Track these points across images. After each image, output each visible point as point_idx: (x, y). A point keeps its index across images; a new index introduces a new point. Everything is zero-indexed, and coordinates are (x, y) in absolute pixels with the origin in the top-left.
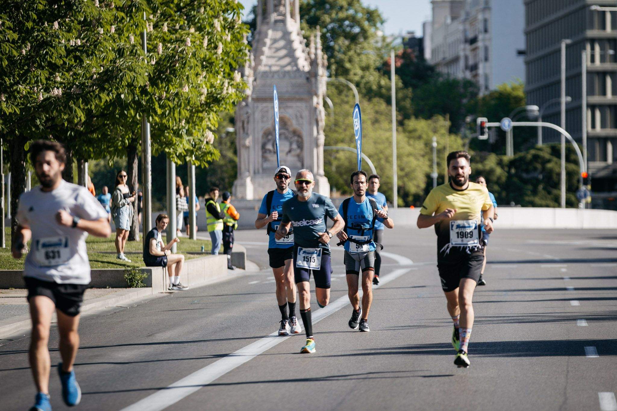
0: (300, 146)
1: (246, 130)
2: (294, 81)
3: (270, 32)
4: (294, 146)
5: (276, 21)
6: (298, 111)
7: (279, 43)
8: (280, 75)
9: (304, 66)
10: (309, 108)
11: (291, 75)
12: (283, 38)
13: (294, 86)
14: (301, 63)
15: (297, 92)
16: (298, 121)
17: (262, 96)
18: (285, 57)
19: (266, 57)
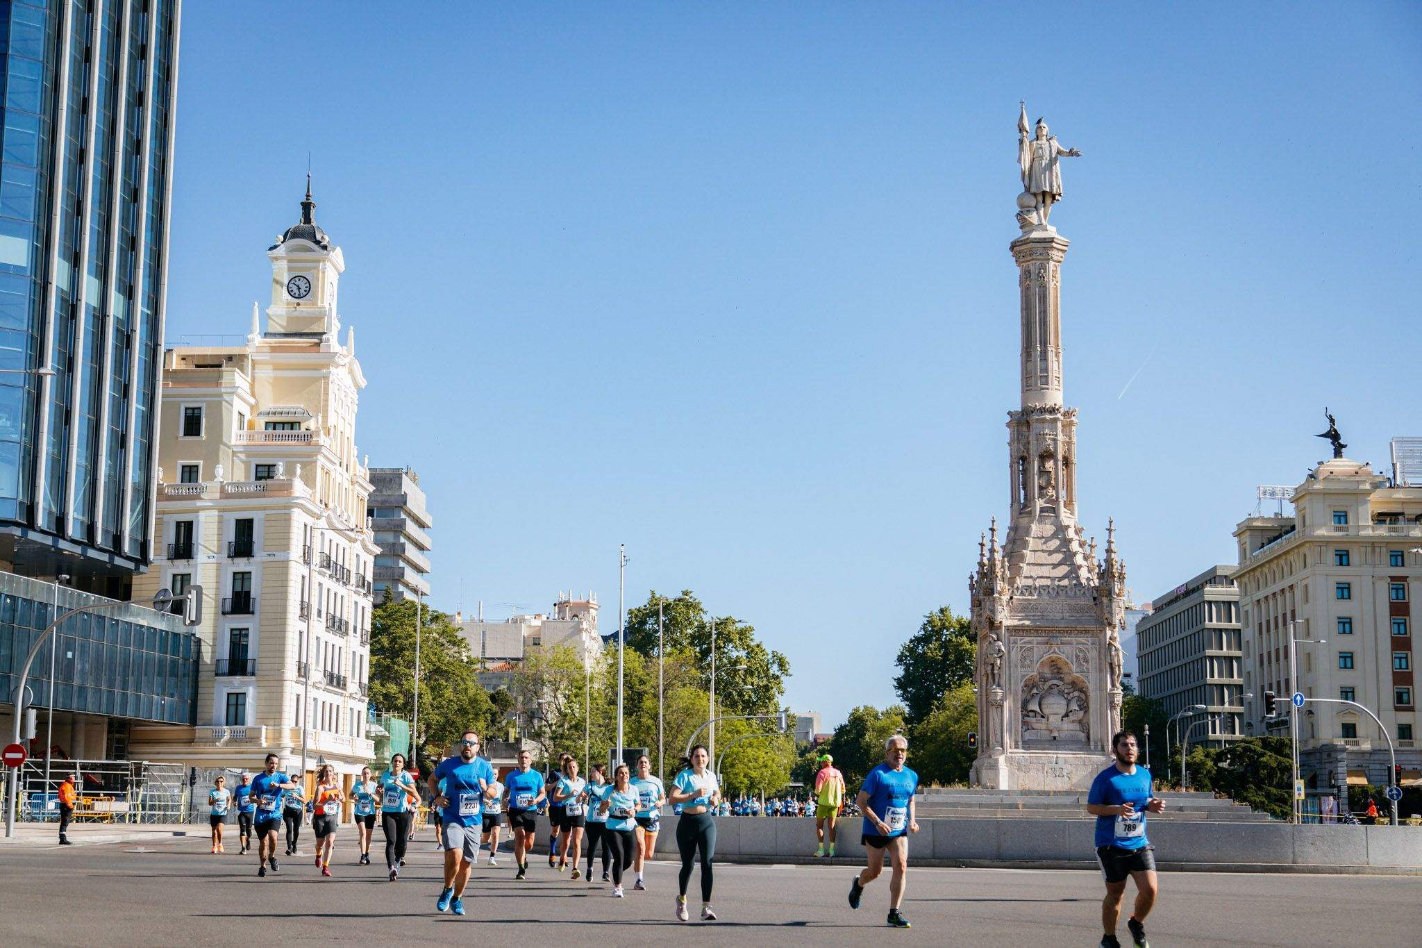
0: (1084, 707)
1: (997, 677)
2: (1073, 602)
3: (1034, 526)
4: (1074, 706)
5: (1042, 510)
6: (1080, 650)
7: (1049, 543)
8: (1051, 591)
9: (1088, 579)
10: (1097, 646)
11: (1069, 592)
12: (1054, 536)
13: (1073, 609)
14: (1084, 573)
15: (1078, 621)
16: (1080, 665)
17: (1023, 625)
18: (1060, 564)
19: (1028, 564)
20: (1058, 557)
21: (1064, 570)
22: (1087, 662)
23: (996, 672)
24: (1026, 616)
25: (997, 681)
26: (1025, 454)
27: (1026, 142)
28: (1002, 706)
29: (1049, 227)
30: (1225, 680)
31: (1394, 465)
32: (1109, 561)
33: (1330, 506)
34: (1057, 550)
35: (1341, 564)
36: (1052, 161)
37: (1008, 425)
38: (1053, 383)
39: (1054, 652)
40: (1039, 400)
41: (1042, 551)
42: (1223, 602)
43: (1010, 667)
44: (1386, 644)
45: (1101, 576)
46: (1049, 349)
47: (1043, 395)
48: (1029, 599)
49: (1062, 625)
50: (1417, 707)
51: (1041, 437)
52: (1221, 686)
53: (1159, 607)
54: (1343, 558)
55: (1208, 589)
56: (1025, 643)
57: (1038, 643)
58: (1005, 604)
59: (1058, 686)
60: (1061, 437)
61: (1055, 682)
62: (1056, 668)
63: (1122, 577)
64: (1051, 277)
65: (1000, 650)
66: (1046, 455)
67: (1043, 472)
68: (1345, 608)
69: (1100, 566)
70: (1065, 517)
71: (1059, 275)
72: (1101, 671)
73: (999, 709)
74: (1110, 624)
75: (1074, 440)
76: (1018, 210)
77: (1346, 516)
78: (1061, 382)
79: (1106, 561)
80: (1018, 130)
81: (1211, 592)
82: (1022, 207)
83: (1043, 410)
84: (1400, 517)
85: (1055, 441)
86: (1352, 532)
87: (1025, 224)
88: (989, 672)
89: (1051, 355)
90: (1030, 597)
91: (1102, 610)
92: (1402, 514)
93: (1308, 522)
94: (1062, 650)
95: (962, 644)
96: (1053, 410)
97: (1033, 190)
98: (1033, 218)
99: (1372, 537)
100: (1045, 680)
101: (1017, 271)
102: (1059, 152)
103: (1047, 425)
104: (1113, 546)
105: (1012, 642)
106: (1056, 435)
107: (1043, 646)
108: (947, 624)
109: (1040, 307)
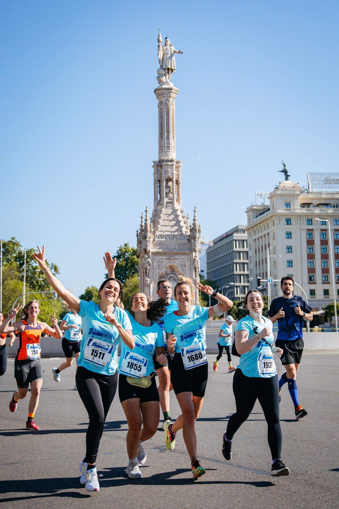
1: (148, 274)
2: (180, 242)
3: (164, 210)
5: (167, 203)
6: (182, 262)
7: (170, 217)
8: (171, 237)
9: (186, 232)
10: (190, 260)
11: (178, 237)
12: (172, 213)
13: (179, 244)
14: (184, 230)
15: (182, 249)
16: (182, 268)
17: (159, 252)
18: (174, 225)
19: (161, 226)
20: (173, 223)
21: (176, 228)
22: (185, 266)
23: (147, 271)
24: (160, 247)
25: (148, 275)
26: (160, 179)
27: (161, 47)
28: (150, 286)
29: (170, 83)
30: (242, 272)
31: (309, 184)
32: (194, 224)
33: (283, 200)
34: (173, 220)
35: (288, 224)
36: (172, 55)
37: (153, 167)
38: (172, 149)
39: (172, 263)
40: (166, 156)
41: (167, 220)
42: (241, 240)
43: (153, 269)
44: (305, 257)
45: (191, 230)
46: (170, 135)
47: (168, 154)
48: (161, 241)
49: (175, 251)
50: (317, 282)
51: (167, 172)
52: (240, 275)
53: (216, 242)
54: (288, 221)
55: (235, 234)
56: (160, 259)
57: (165, 259)
58: (151, 242)
59: (173, 277)
60: (175, 172)
61: (172, 275)
62: (172, 269)
63: (199, 231)
64: (171, 104)
65: (149, 262)
66: (169, 180)
67: (167, 187)
68: (289, 242)
69: (191, 226)
70: (177, 206)
71: (174, 104)
72: (191, 270)
73: (149, 287)
74: (195, 251)
75: (180, 173)
76: (157, 75)
77: (290, 205)
78: (175, 149)
79: (193, 224)
80: (157, 41)
81: (236, 236)
82: (159, 74)
83: (167, 161)
84: (311, 205)
85: (172, 173)
86: (292, 211)
87: (160, 82)
88: (144, 271)
89: (171, 137)
90: (162, 240)
91: (191, 244)
92: (312, 204)
93: (275, 208)
94: (175, 262)
95: (134, 259)
96: (171, 161)
97: (164, 67)
98: (164, 79)
99: (300, 213)
100: (168, 275)
101: (157, 101)
102: (175, 52)
103: (169, 167)
104: (196, 218)
105: (154, 258)
106: (173, 171)
107: (167, 260)
108: (127, 250)
109: (166, 117)
